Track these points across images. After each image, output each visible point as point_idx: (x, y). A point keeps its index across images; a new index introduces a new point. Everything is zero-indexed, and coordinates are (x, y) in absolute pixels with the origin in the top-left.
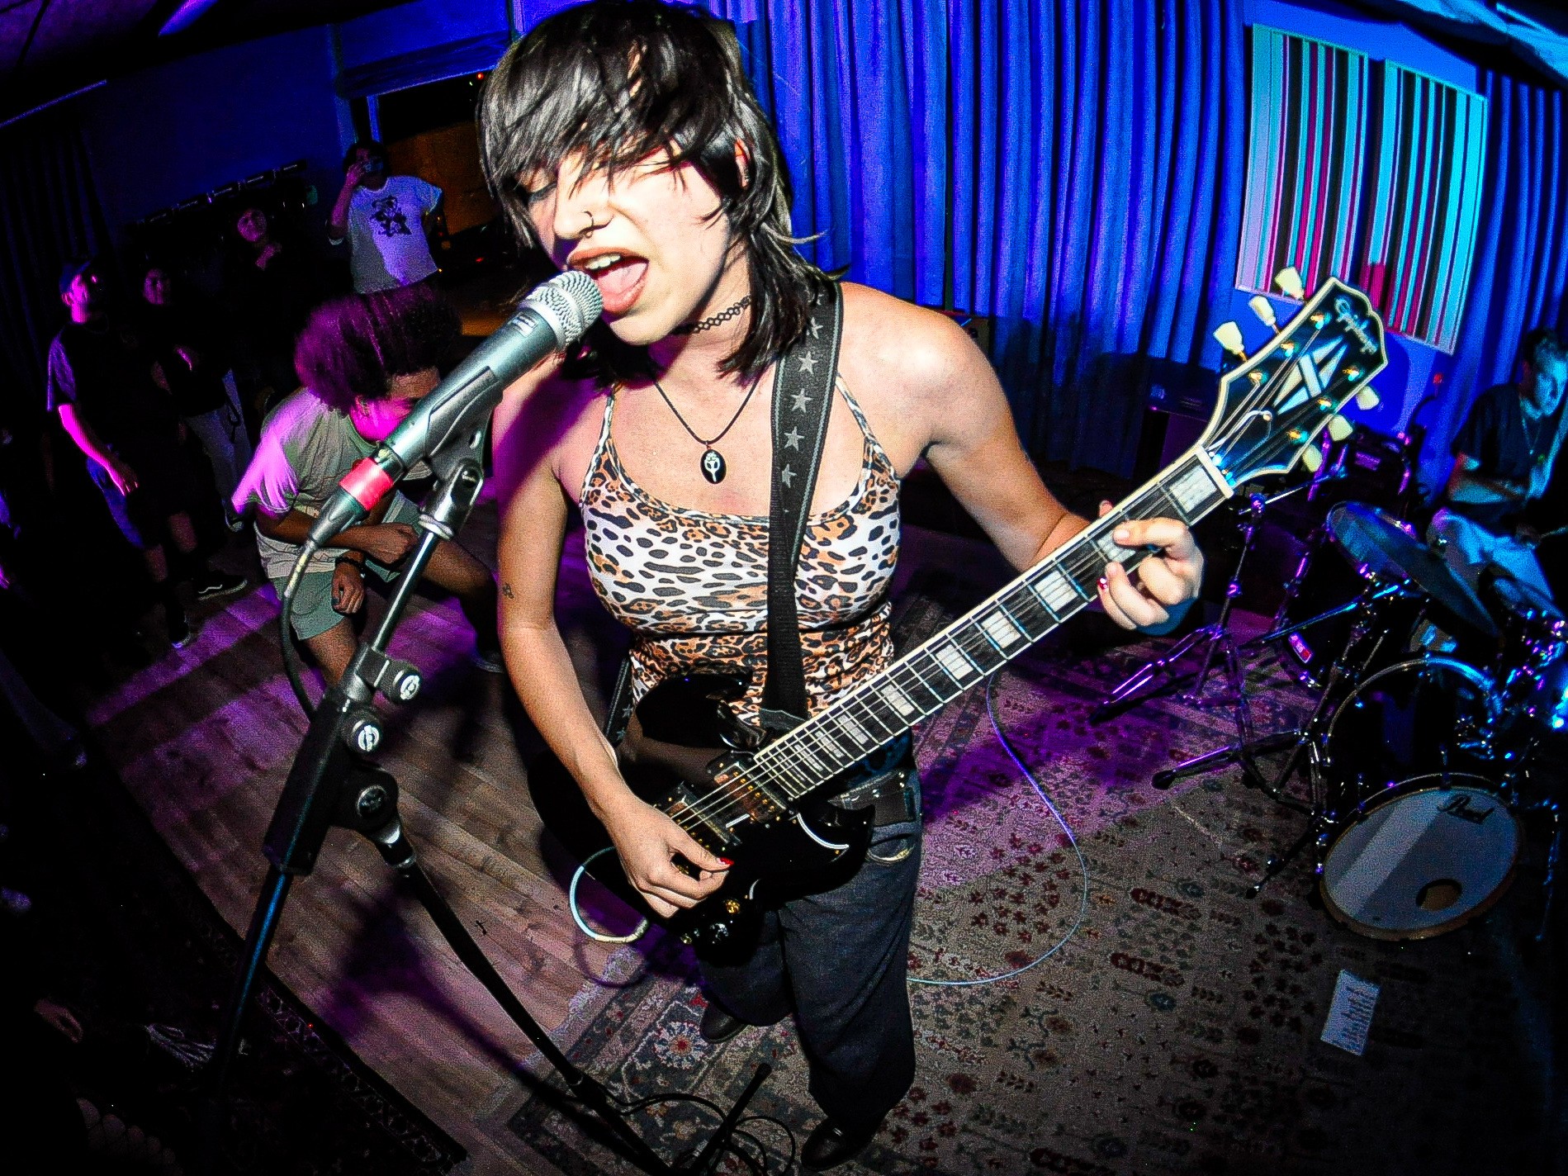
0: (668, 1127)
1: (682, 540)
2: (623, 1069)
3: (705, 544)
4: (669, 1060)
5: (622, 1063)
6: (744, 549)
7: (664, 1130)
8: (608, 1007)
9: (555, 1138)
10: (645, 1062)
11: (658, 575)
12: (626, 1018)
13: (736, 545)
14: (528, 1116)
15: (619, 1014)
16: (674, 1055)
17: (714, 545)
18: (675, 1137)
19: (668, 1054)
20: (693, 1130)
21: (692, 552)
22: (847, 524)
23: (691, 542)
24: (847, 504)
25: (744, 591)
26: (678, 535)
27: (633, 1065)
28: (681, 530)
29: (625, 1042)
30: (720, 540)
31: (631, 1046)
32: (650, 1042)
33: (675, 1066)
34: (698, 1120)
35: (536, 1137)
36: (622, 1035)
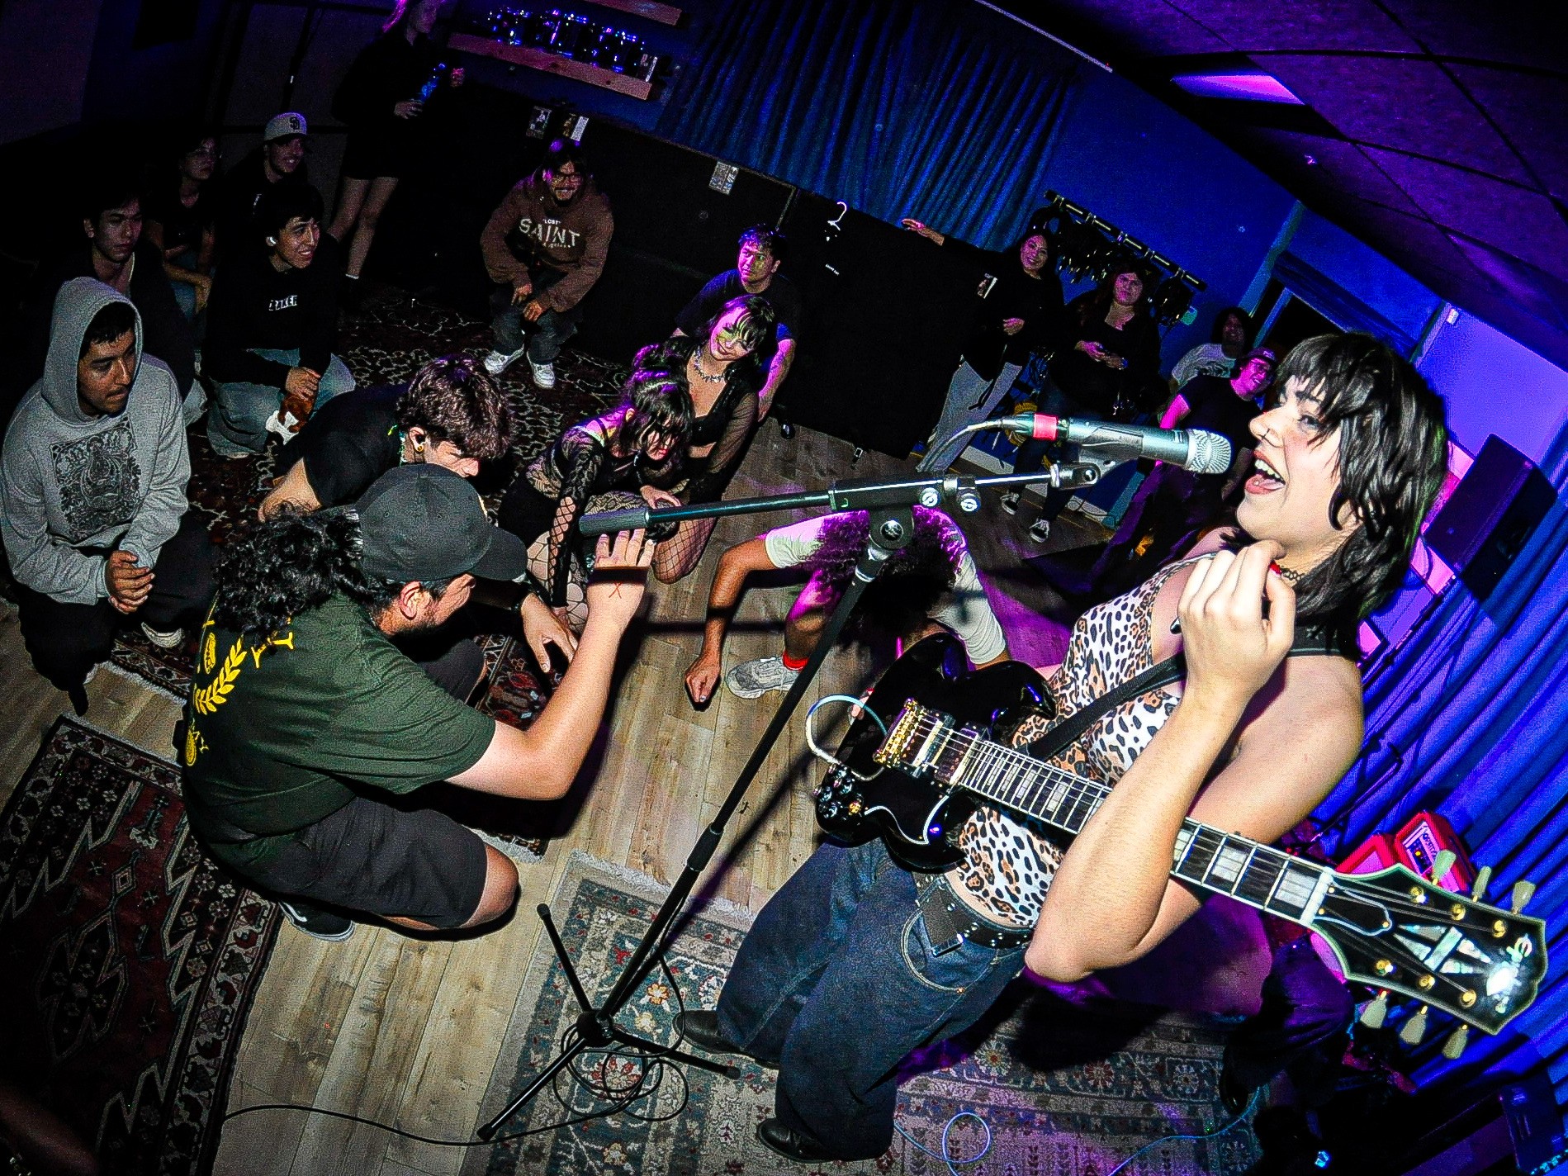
0: (641, 1008)
1: (1129, 624)
2: (680, 958)
3: (1130, 638)
4: (706, 992)
5: (685, 955)
6: (1128, 662)
7: (637, 1006)
8: (730, 930)
9: (591, 919)
10: (695, 973)
11: (1104, 623)
12: (727, 947)
13: (1131, 656)
14: (599, 893)
15: (728, 940)
16: (713, 995)
17: (1130, 644)
18: (634, 1016)
19: (711, 990)
20: (648, 1029)
21: (1123, 633)
22: (1155, 705)
23: (1129, 629)
24: (1170, 697)
25: (1100, 679)
26: (1133, 620)
27: (688, 965)
28: (1137, 621)
29: (705, 952)
30: (1133, 645)
31: (705, 959)
32: (715, 973)
33: (703, 999)
34: (659, 1031)
35: (584, 904)
36: (710, 948)
